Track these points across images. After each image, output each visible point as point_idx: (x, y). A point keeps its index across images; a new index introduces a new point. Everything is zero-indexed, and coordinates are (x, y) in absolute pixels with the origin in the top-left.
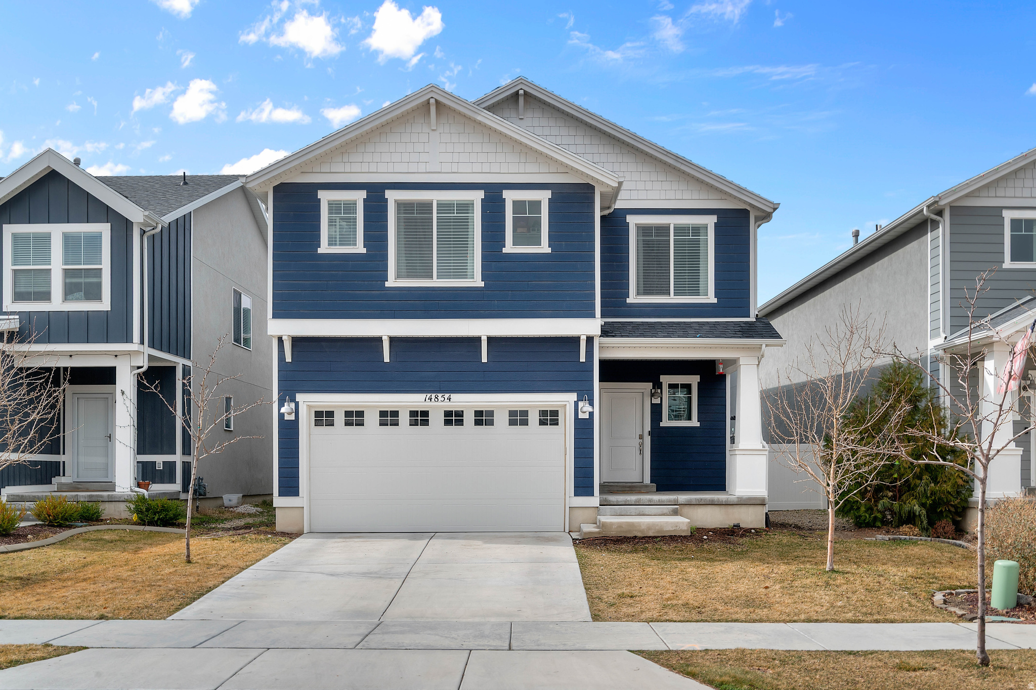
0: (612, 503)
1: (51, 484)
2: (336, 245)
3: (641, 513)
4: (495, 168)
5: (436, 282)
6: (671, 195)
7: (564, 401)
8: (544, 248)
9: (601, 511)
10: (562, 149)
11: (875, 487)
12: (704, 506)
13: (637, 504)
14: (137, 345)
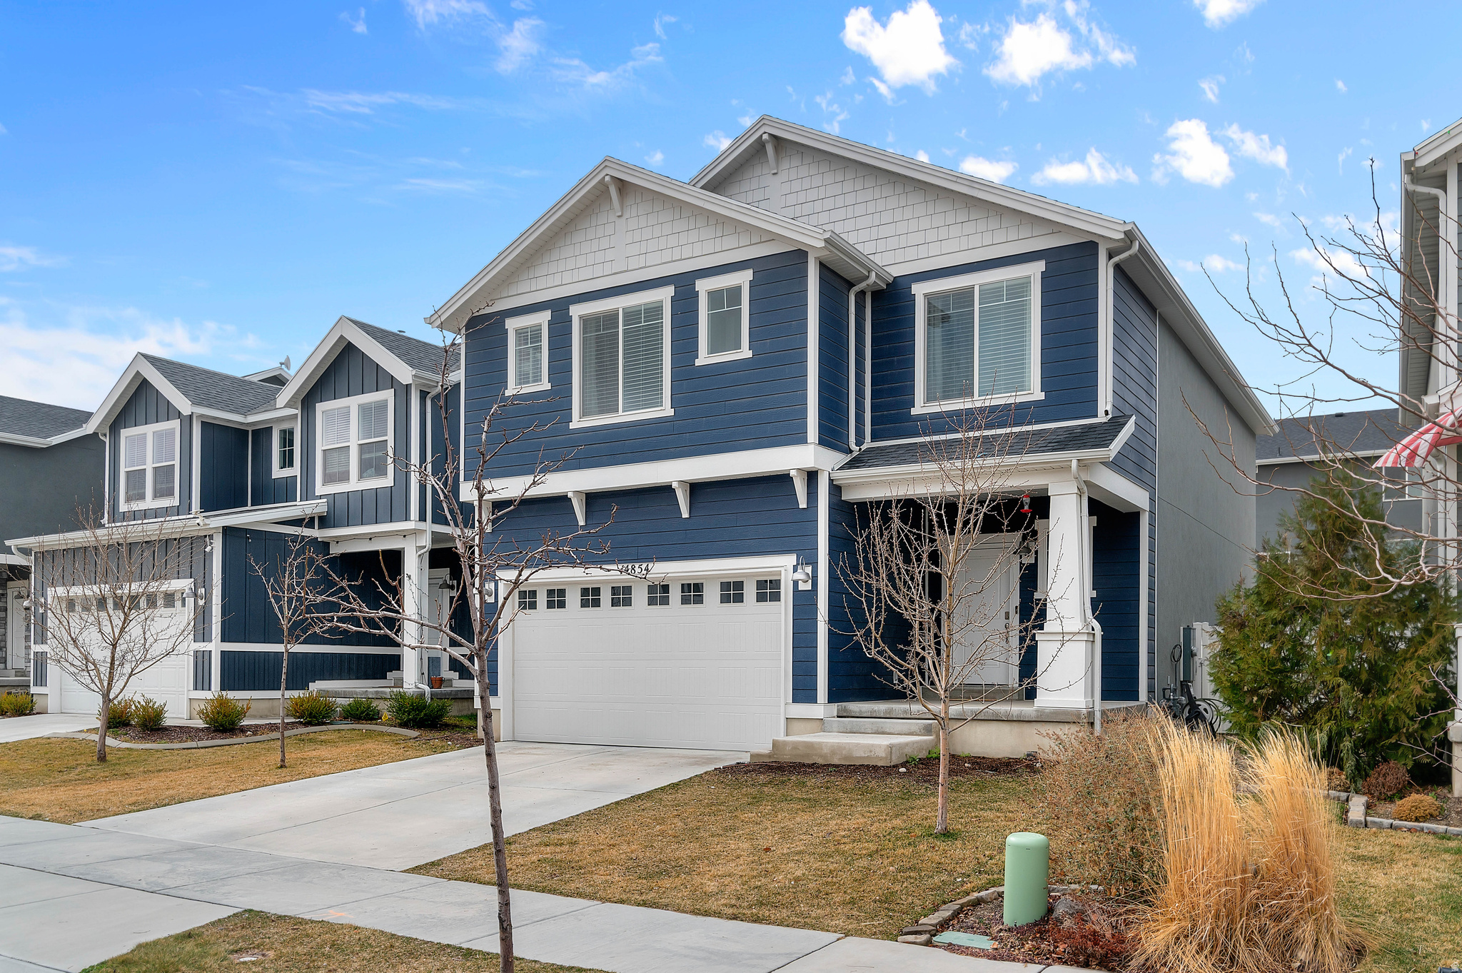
0: (853, 714)
1: (386, 679)
2: (528, 382)
3: (880, 730)
4: (687, 252)
5: (623, 416)
6: (976, 241)
7: (783, 565)
8: (745, 353)
9: (826, 725)
10: (753, 208)
11: (1268, 698)
12: (986, 722)
13: (888, 716)
14: (414, 522)
